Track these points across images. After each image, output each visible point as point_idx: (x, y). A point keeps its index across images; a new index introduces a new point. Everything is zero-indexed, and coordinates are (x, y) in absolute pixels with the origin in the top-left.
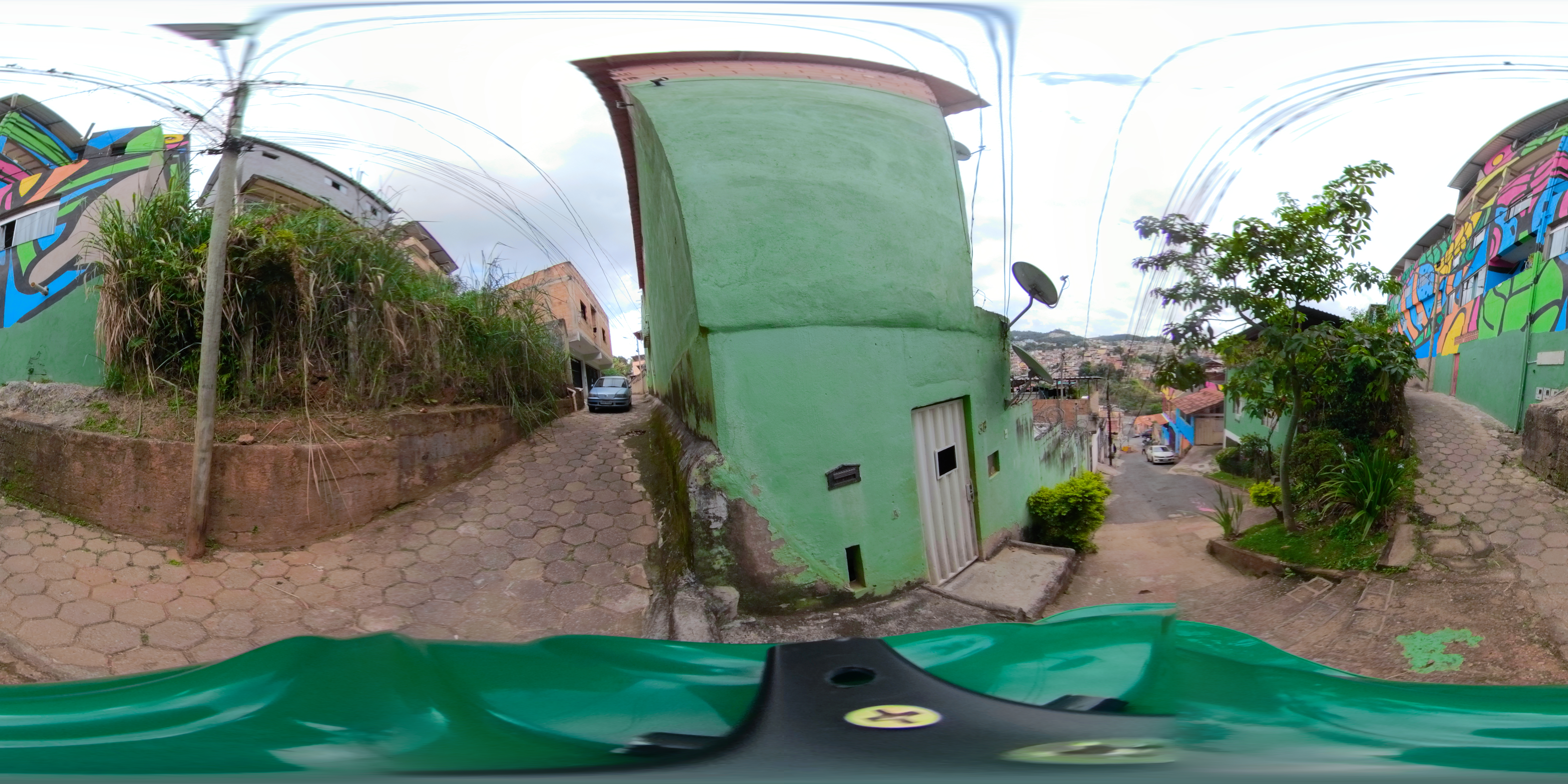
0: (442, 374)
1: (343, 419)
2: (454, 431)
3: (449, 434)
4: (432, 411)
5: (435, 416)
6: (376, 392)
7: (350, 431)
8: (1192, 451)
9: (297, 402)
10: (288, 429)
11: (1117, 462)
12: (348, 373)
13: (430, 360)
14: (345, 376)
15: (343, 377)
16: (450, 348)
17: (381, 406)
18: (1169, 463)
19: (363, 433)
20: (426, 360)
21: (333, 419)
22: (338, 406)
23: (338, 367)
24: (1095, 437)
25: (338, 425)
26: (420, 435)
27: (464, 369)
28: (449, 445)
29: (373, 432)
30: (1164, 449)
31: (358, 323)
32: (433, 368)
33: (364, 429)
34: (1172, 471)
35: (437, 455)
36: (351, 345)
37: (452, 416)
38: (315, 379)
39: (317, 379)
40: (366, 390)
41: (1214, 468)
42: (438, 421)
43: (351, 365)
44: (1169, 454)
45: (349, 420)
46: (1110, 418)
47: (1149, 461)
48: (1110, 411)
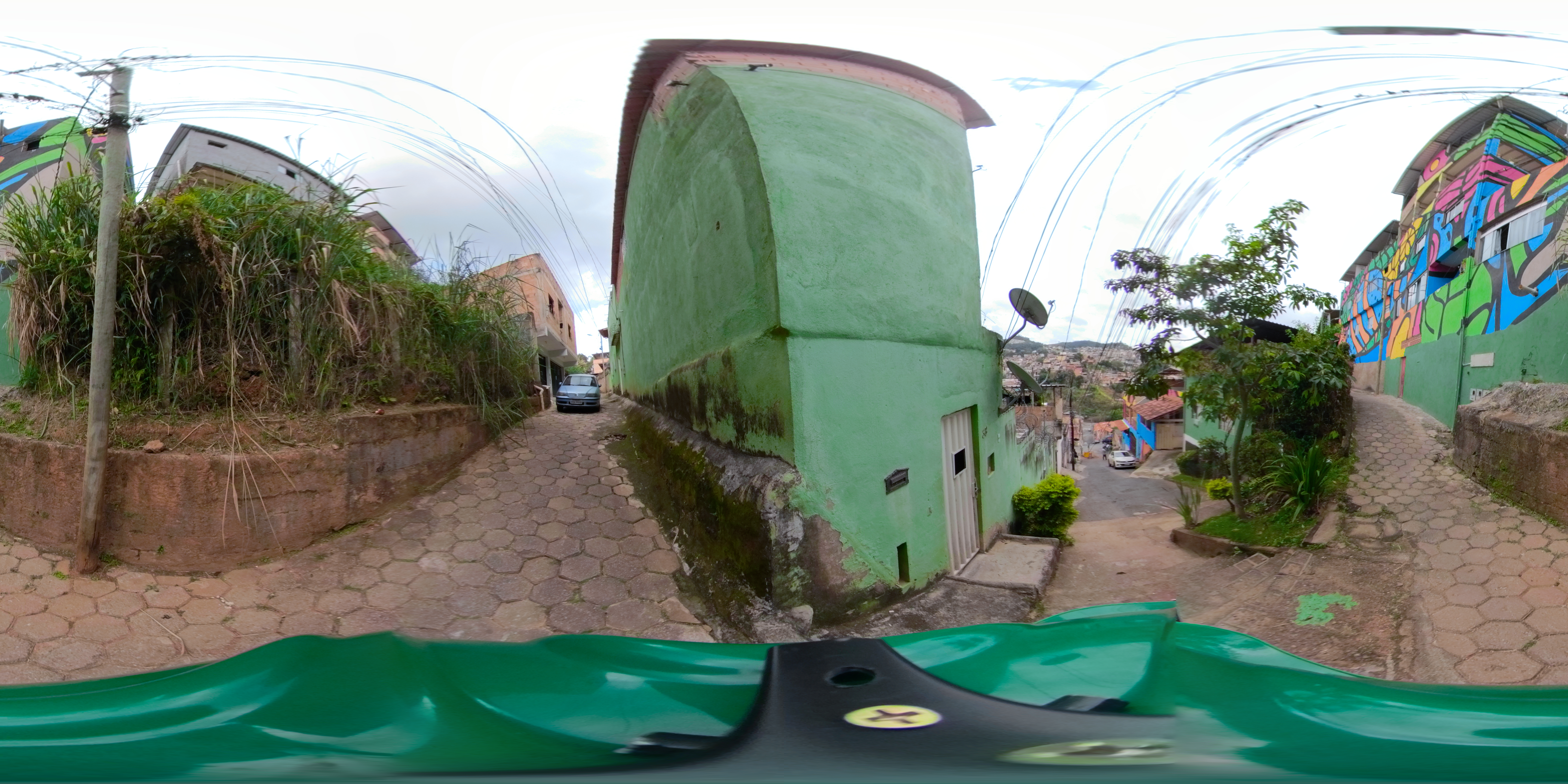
0: (402, 367)
1: (280, 422)
2: (416, 436)
3: (410, 440)
4: (390, 412)
5: (394, 418)
6: (321, 390)
7: (286, 438)
8: (1152, 455)
9: (223, 402)
10: (208, 435)
11: (1079, 467)
12: (288, 366)
13: (389, 351)
14: (285, 369)
15: (282, 371)
16: (411, 338)
17: (329, 407)
18: (1131, 467)
19: (304, 440)
20: (384, 351)
21: (268, 423)
22: (275, 406)
23: (275, 359)
24: (1060, 441)
25: (272, 430)
26: (374, 442)
27: (428, 362)
28: (409, 453)
29: (317, 438)
30: (1125, 454)
31: (302, 306)
32: (391, 360)
33: (305, 435)
34: (1133, 474)
35: (395, 466)
36: (292, 333)
37: (413, 418)
38: (247, 374)
39: (248, 374)
40: (311, 387)
41: (1174, 471)
42: (396, 425)
43: (292, 357)
44: (1130, 458)
45: (288, 423)
46: (1072, 424)
47: (1110, 466)
48: (1072, 418)
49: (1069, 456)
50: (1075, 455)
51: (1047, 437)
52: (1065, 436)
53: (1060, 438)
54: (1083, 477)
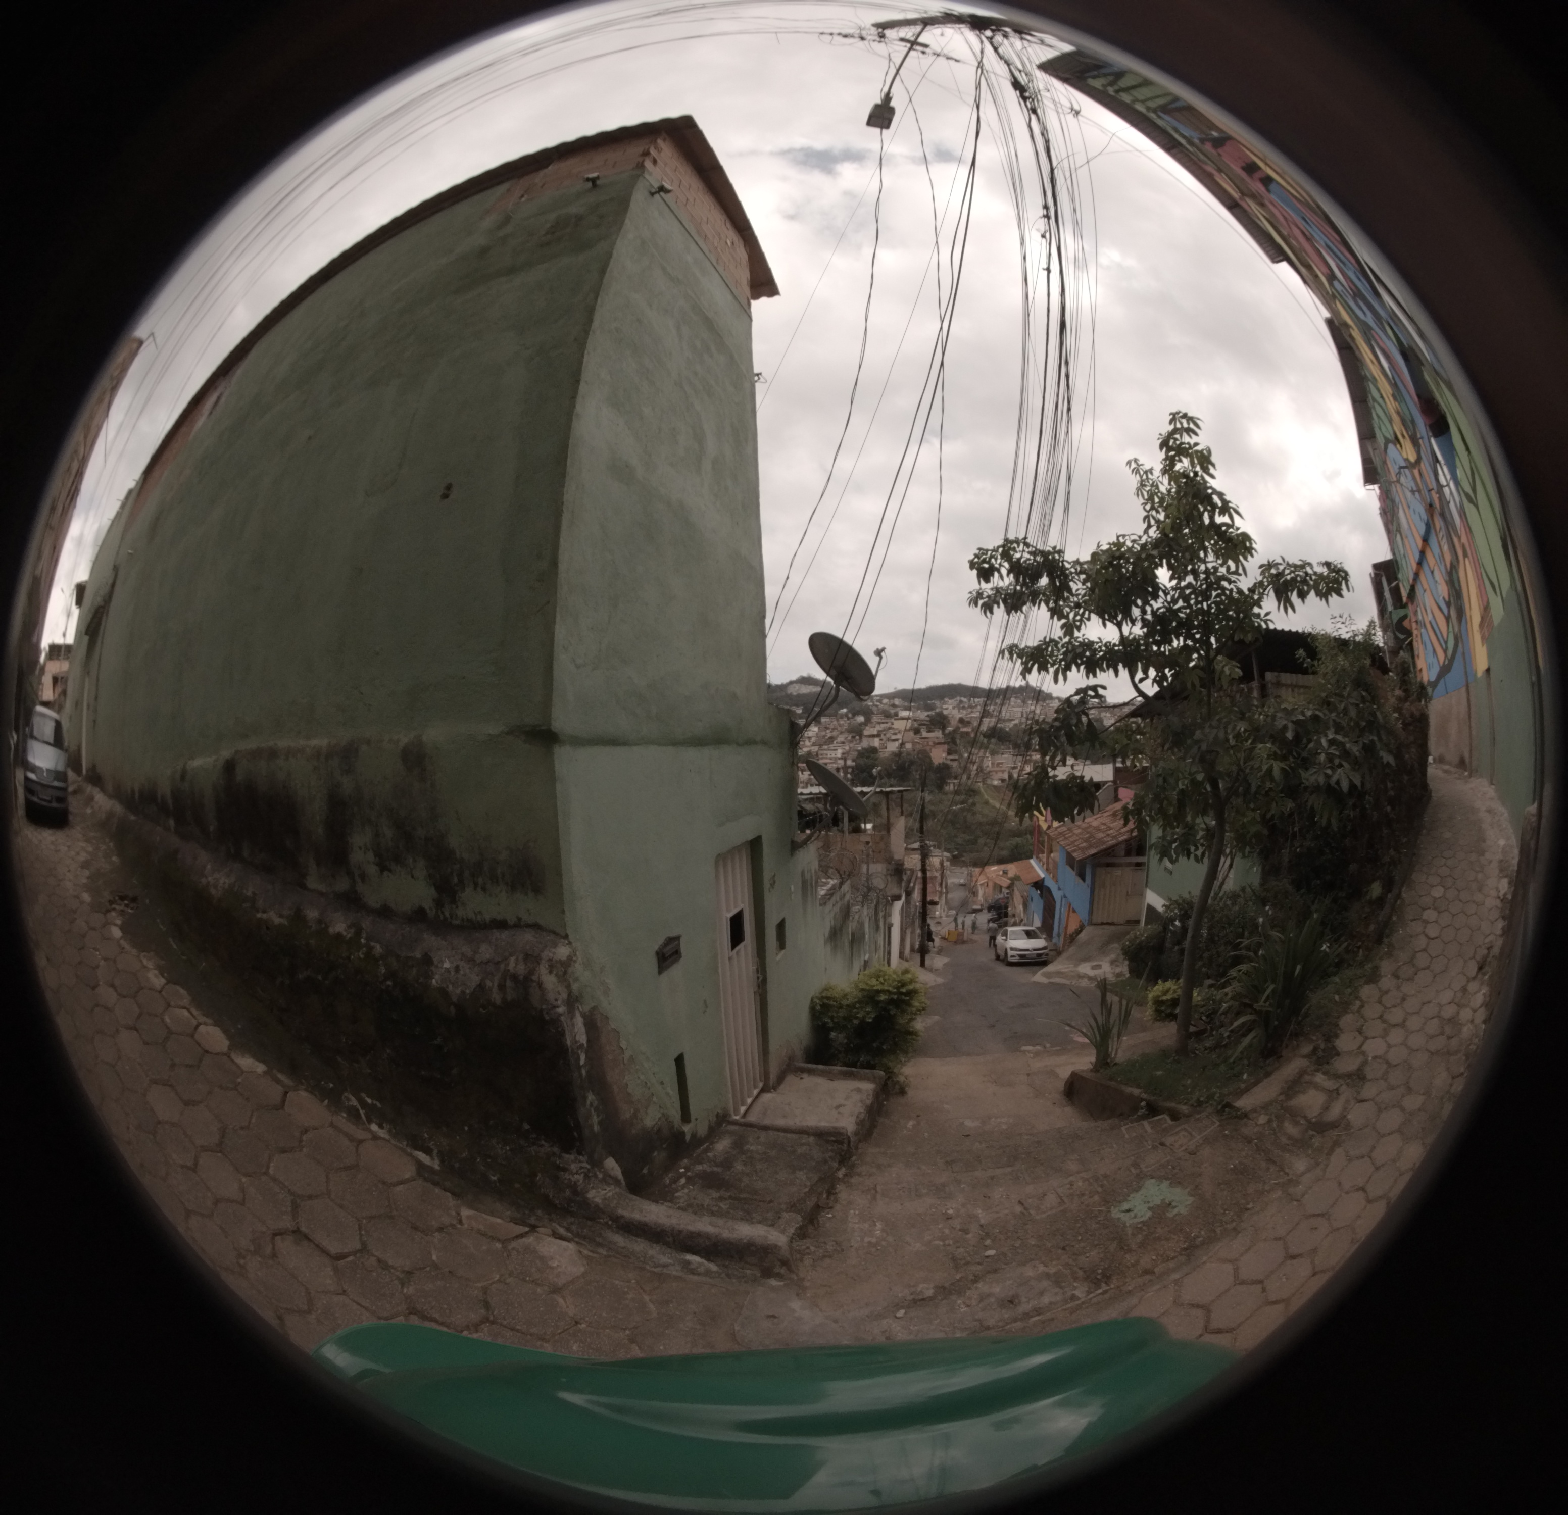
8: (1083, 936)
11: (936, 960)
18: (1040, 961)
24: (898, 905)
34: (1044, 975)
41: (1117, 968)
46: (924, 870)
47: (998, 958)
48: (925, 856)
49: (914, 938)
50: (928, 936)
51: (873, 895)
52: (909, 894)
53: (898, 898)
54: (940, 980)
